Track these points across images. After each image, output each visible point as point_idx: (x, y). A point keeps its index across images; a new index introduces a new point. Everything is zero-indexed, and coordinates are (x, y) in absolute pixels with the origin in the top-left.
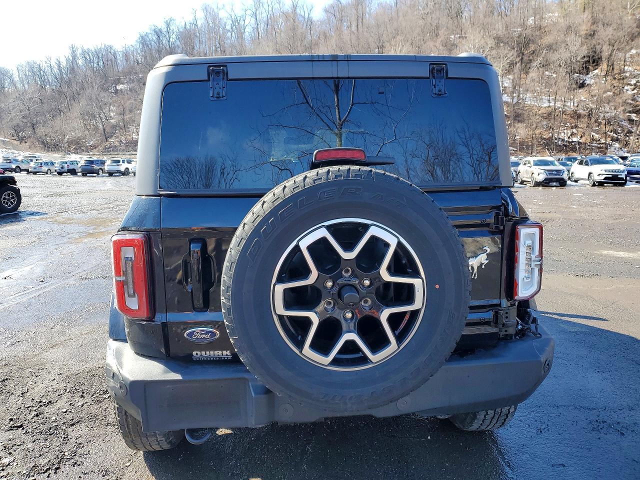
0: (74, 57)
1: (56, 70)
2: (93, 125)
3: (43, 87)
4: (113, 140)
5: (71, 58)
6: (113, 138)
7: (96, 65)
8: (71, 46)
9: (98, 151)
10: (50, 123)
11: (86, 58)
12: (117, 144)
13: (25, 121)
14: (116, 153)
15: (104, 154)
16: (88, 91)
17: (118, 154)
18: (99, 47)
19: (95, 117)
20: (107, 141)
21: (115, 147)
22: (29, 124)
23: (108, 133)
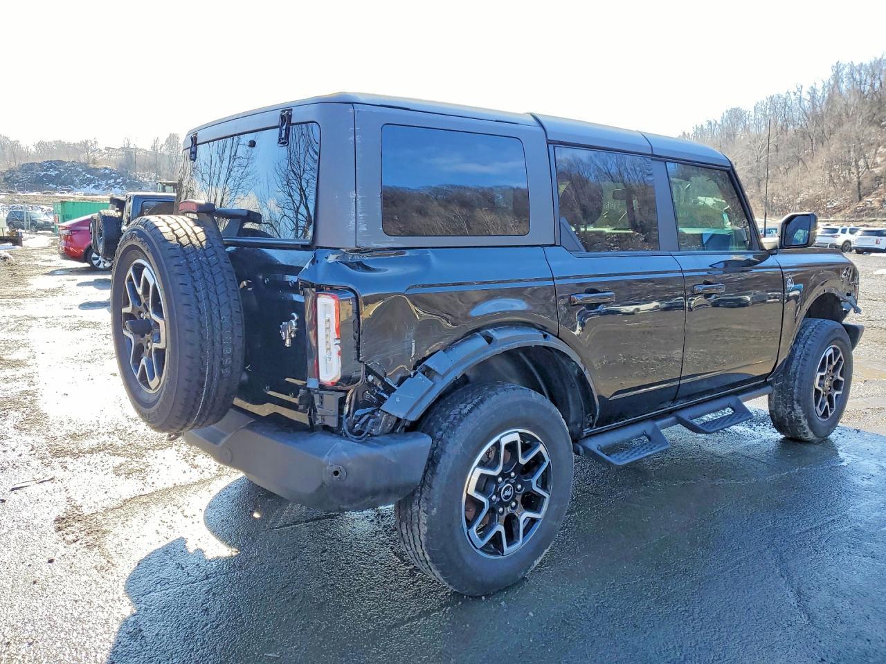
0: (837, 78)
1: (807, 104)
2: (844, 178)
3: (784, 129)
4: (871, 200)
5: (832, 82)
6: (872, 196)
7: (868, 87)
8: (835, 65)
9: (843, 216)
10: (782, 177)
11: (854, 79)
12: (876, 204)
13: (750, 175)
14: (871, 219)
15: (851, 219)
16: (846, 127)
17: (875, 220)
18: (878, 59)
19: (849, 164)
20: (860, 199)
21: (873, 209)
22: (754, 180)
23: (864, 188)
